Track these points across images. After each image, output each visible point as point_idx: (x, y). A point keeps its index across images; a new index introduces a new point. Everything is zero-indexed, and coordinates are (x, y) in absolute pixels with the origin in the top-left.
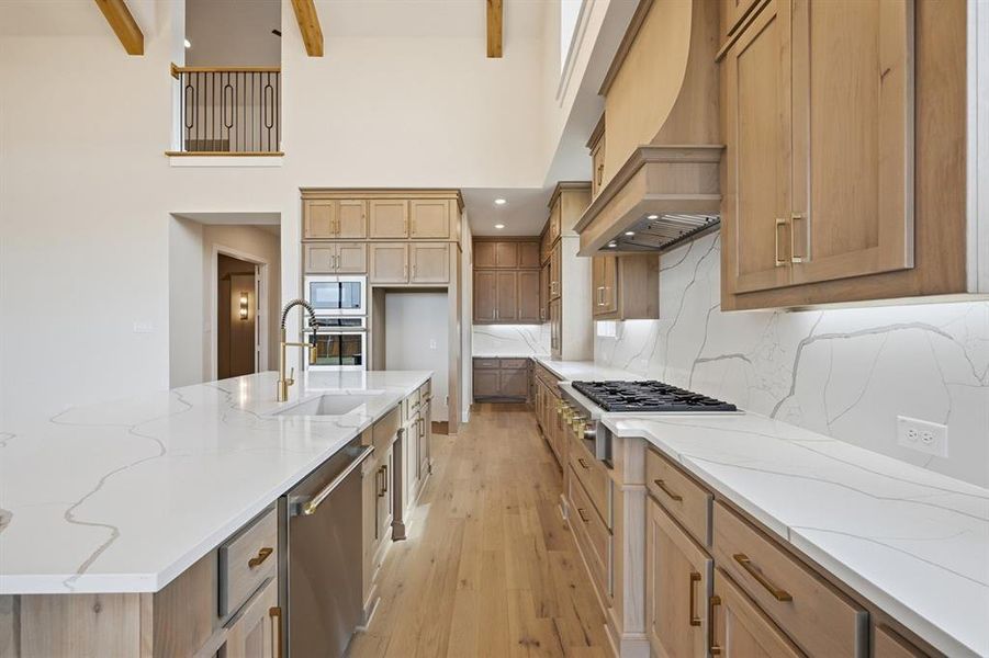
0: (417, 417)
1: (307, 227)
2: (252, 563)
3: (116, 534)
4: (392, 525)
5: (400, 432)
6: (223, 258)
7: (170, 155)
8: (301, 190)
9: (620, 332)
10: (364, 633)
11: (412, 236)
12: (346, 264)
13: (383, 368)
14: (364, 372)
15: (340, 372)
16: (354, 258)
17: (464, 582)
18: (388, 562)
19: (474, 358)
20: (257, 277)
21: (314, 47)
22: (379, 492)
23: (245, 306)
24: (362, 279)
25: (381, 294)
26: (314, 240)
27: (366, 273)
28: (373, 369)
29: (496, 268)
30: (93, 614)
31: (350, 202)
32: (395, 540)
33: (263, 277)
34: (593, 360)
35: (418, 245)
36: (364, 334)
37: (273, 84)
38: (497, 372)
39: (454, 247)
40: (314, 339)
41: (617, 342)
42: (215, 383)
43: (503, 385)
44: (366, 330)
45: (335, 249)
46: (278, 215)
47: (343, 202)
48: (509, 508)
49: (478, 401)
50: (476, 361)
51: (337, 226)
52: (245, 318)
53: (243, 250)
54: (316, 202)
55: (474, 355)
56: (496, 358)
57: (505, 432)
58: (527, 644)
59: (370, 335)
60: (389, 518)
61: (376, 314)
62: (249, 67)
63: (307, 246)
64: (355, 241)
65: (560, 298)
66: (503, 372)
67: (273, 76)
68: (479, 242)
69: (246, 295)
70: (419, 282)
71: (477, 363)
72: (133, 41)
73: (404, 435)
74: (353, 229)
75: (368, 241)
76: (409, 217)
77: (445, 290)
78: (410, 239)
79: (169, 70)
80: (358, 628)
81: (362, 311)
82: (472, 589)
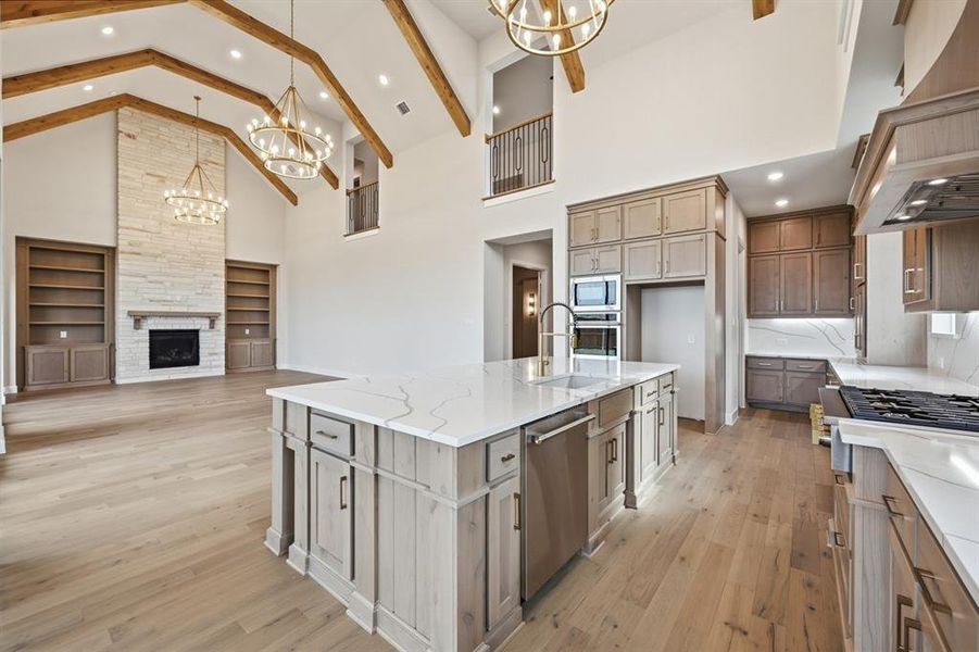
0: (654, 405)
1: (572, 238)
2: (504, 459)
3: (446, 423)
4: (624, 492)
5: (632, 414)
6: (516, 268)
7: (484, 199)
8: (568, 207)
9: (961, 327)
10: (588, 559)
11: (666, 232)
12: (604, 266)
13: (639, 359)
14: (619, 362)
15: (607, 361)
16: (610, 259)
17: (683, 559)
18: (617, 521)
19: (747, 357)
20: (540, 281)
21: (577, 84)
22: (610, 459)
23: (532, 305)
24: (617, 278)
25: (636, 292)
26: (578, 247)
27: (621, 272)
28: (627, 360)
29: (780, 252)
30: (436, 451)
31: (608, 210)
32: (627, 507)
33: (543, 281)
34: (926, 366)
35: (672, 240)
36: (618, 328)
37: (548, 126)
38: (781, 374)
39: (712, 237)
40: (577, 331)
41: (958, 341)
42: (511, 361)
43: (789, 391)
44: (621, 324)
45: (594, 252)
46: (551, 231)
47: (601, 211)
48: (755, 515)
49: (752, 406)
50: (749, 360)
51: (596, 232)
52: (532, 314)
53: (529, 261)
54: (579, 215)
55: (747, 351)
56: (779, 358)
57: (780, 443)
58: (733, 629)
59: (625, 329)
60: (622, 486)
61: (631, 310)
62: (531, 119)
63: (572, 253)
64: (611, 244)
65: (865, 283)
66: (789, 375)
67: (547, 119)
68: (754, 224)
69: (532, 296)
70: (672, 276)
71: (751, 362)
72: (465, 126)
73: (637, 417)
74: (609, 233)
75: (622, 242)
76: (662, 214)
77: (701, 283)
78: (663, 233)
79: (484, 140)
80: (585, 554)
81: (617, 307)
82: (689, 566)
